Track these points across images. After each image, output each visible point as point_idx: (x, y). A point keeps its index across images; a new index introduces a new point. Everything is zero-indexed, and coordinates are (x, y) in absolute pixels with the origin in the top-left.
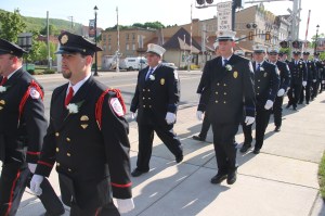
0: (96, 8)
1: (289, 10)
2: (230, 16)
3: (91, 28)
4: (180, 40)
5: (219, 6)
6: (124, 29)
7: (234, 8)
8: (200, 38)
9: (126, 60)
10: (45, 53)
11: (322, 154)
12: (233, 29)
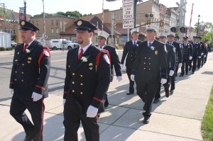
1: (177, 3)
2: (132, 8)
3: (21, 14)
5: (125, 0)
6: (49, 16)
7: (136, 1)
8: (110, 24)
9: (51, 41)
11: (203, 114)
12: (135, 18)
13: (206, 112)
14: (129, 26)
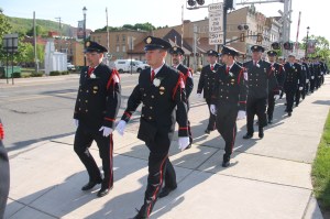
0: (85, 9)
1: (280, 11)
2: (221, 17)
3: (80, 29)
4: (171, 41)
5: (211, 7)
6: (114, 30)
7: (225, 9)
8: (192, 39)
9: (116, 62)
10: (31, 55)
11: (314, 155)
12: (225, 31)
13: (318, 154)
14: (216, 40)
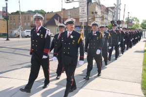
1: (115, 4)
2: (86, 7)
4: (56, 20)
5: (80, 2)
6: (23, 13)
7: (88, 3)
9: (25, 32)
11: (141, 79)
12: (88, 14)
13: (143, 78)
14: (83, 20)
